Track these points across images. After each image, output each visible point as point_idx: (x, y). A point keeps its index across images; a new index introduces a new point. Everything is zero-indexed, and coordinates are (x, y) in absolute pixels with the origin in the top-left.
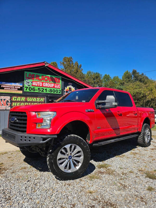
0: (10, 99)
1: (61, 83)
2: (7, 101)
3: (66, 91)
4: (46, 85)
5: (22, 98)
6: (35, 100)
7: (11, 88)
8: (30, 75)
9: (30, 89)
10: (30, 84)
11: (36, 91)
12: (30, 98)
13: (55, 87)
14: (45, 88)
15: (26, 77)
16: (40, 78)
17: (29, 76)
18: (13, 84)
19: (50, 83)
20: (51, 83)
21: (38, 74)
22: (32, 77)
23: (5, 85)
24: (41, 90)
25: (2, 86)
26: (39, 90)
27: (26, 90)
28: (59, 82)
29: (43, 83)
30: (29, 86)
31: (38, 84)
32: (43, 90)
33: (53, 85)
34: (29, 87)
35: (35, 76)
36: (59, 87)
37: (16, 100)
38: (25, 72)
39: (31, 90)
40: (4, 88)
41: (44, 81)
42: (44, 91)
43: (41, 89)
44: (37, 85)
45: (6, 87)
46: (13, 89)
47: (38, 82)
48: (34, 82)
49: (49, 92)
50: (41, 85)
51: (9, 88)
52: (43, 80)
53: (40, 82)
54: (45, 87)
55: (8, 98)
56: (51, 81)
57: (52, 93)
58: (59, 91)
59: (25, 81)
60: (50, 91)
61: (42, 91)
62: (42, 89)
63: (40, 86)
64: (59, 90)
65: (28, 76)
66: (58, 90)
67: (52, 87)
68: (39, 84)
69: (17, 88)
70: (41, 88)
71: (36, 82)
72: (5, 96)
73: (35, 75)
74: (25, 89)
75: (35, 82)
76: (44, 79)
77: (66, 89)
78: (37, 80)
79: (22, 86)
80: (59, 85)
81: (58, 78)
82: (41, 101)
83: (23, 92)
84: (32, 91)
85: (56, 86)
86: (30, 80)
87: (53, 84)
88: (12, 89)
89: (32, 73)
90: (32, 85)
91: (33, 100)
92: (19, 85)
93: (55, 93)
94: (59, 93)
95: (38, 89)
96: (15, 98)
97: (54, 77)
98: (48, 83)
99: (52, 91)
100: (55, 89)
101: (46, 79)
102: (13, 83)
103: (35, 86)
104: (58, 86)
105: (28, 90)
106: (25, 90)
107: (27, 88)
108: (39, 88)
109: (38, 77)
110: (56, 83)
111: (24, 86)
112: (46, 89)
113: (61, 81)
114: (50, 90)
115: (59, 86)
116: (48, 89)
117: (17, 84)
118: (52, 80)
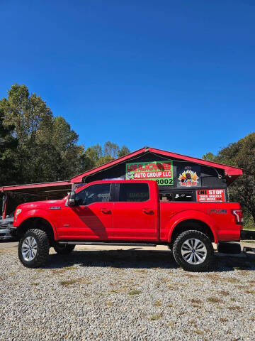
1: (172, 169)
3: (180, 180)
4: (151, 175)
8: (132, 166)
10: (132, 177)
13: (164, 176)
15: (128, 170)
16: (144, 167)
17: (131, 168)
19: (156, 172)
20: (158, 172)
21: (141, 163)
22: (134, 168)
28: (169, 168)
29: (146, 173)
31: (141, 175)
33: (160, 174)
35: (137, 167)
36: (170, 176)
38: (127, 164)
41: (149, 171)
47: (141, 173)
50: (144, 176)
52: (147, 170)
53: (144, 173)
56: (158, 169)
57: (160, 184)
59: (126, 174)
63: (143, 178)
64: (170, 180)
66: (168, 179)
67: (159, 177)
71: (139, 173)
73: (137, 165)
75: (137, 173)
76: (148, 168)
77: (181, 176)
78: (140, 170)
80: (169, 172)
81: (167, 163)
85: (165, 174)
86: (132, 173)
89: (134, 164)
90: (134, 178)
93: (164, 184)
94: (170, 183)
97: (162, 163)
98: (153, 172)
99: (159, 182)
100: (164, 179)
101: (151, 167)
104: (167, 174)
109: (141, 166)
110: (165, 170)
113: (172, 166)
115: (170, 174)
118: (160, 167)
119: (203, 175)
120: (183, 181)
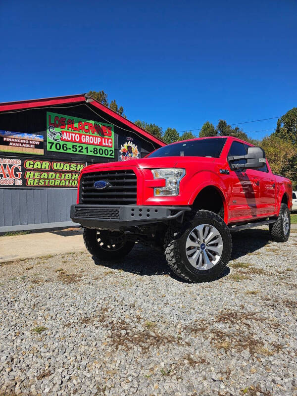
0: (22, 165)
1: (113, 137)
2: (17, 169)
3: (122, 152)
4: (87, 139)
5: (44, 163)
6: (68, 169)
7: (22, 144)
8: (56, 118)
9: (58, 146)
10: (58, 136)
11: (68, 151)
12: (59, 164)
13: (104, 144)
14: (85, 146)
15: (50, 124)
16: (76, 125)
17: (55, 121)
18: (26, 136)
19: (93, 136)
20: (95, 137)
21: (72, 118)
22: (61, 124)
23: (11, 137)
24: (79, 149)
25: (5, 139)
26: (74, 150)
27: (51, 148)
28: (110, 135)
29: (81, 135)
30: (56, 140)
31: (72, 136)
32: (81, 149)
33: (99, 140)
34: (55, 142)
35: (66, 122)
36: (110, 145)
37: (31, 166)
38: (48, 113)
39: (59, 149)
40: (9, 142)
41: (84, 133)
42: (83, 152)
43: (77, 147)
44: (70, 139)
45: (13, 140)
46: (27, 145)
47: (71, 133)
48: (65, 133)
49: (92, 154)
50: (77, 138)
51: (18, 143)
52: (81, 130)
53: (76, 134)
54: (85, 143)
55: (17, 163)
56: (96, 133)
57: (98, 155)
58: (110, 153)
59: (48, 130)
60: (95, 151)
61: (80, 151)
62: (79, 147)
63: (75, 142)
64: (110, 151)
65: (52, 121)
66: (109, 149)
67: (97, 145)
68: (75, 136)
69: (33, 144)
70: (78, 145)
71: (69, 133)
72: (10, 158)
73: (65, 119)
74: (49, 145)
75: (67, 132)
76: (82, 128)
77: (122, 148)
78: (70, 129)
79: (42, 140)
80: (110, 140)
81: (107, 127)
82: (78, 169)
83: (46, 151)
84: (61, 150)
85: (105, 142)
86: (58, 130)
87: (99, 138)
88: (24, 145)
89: (60, 116)
90: (62, 139)
91: (65, 169)
92: (36, 138)
93: (104, 155)
94: (111, 155)
95: (73, 148)
96: (30, 164)
97: (100, 125)
98: (90, 136)
99: (98, 151)
101: (87, 127)
102: (26, 134)
103: (68, 141)
104: (108, 143)
105: (54, 149)
106: (48, 149)
107: (53, 143)
108: (73, 146)
109: (71, 123)
110: (105, 137)
111: (46, 141)
112: (87, 148)
113: (113, 132)
114: (94, 149)
115: (111, 143)
116: (91, 148)
117: (34, 135)
118: (99, 130)
119: (143, 150)
120: (124, 154)
